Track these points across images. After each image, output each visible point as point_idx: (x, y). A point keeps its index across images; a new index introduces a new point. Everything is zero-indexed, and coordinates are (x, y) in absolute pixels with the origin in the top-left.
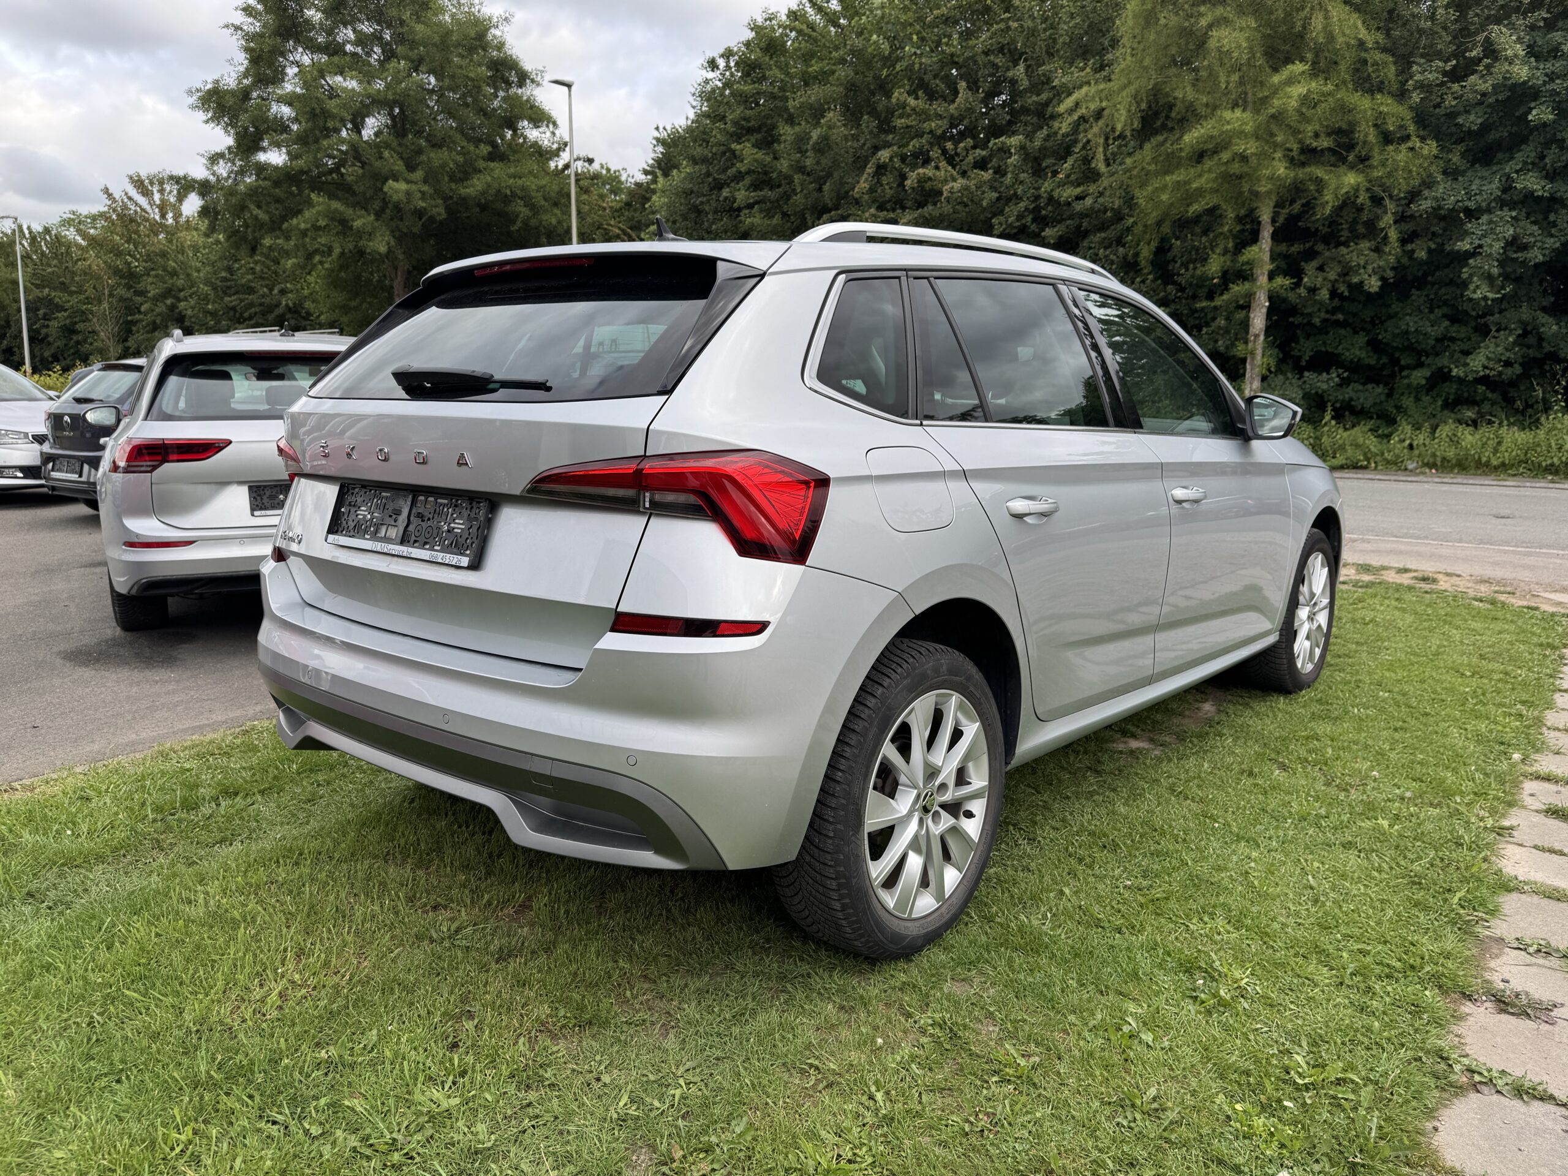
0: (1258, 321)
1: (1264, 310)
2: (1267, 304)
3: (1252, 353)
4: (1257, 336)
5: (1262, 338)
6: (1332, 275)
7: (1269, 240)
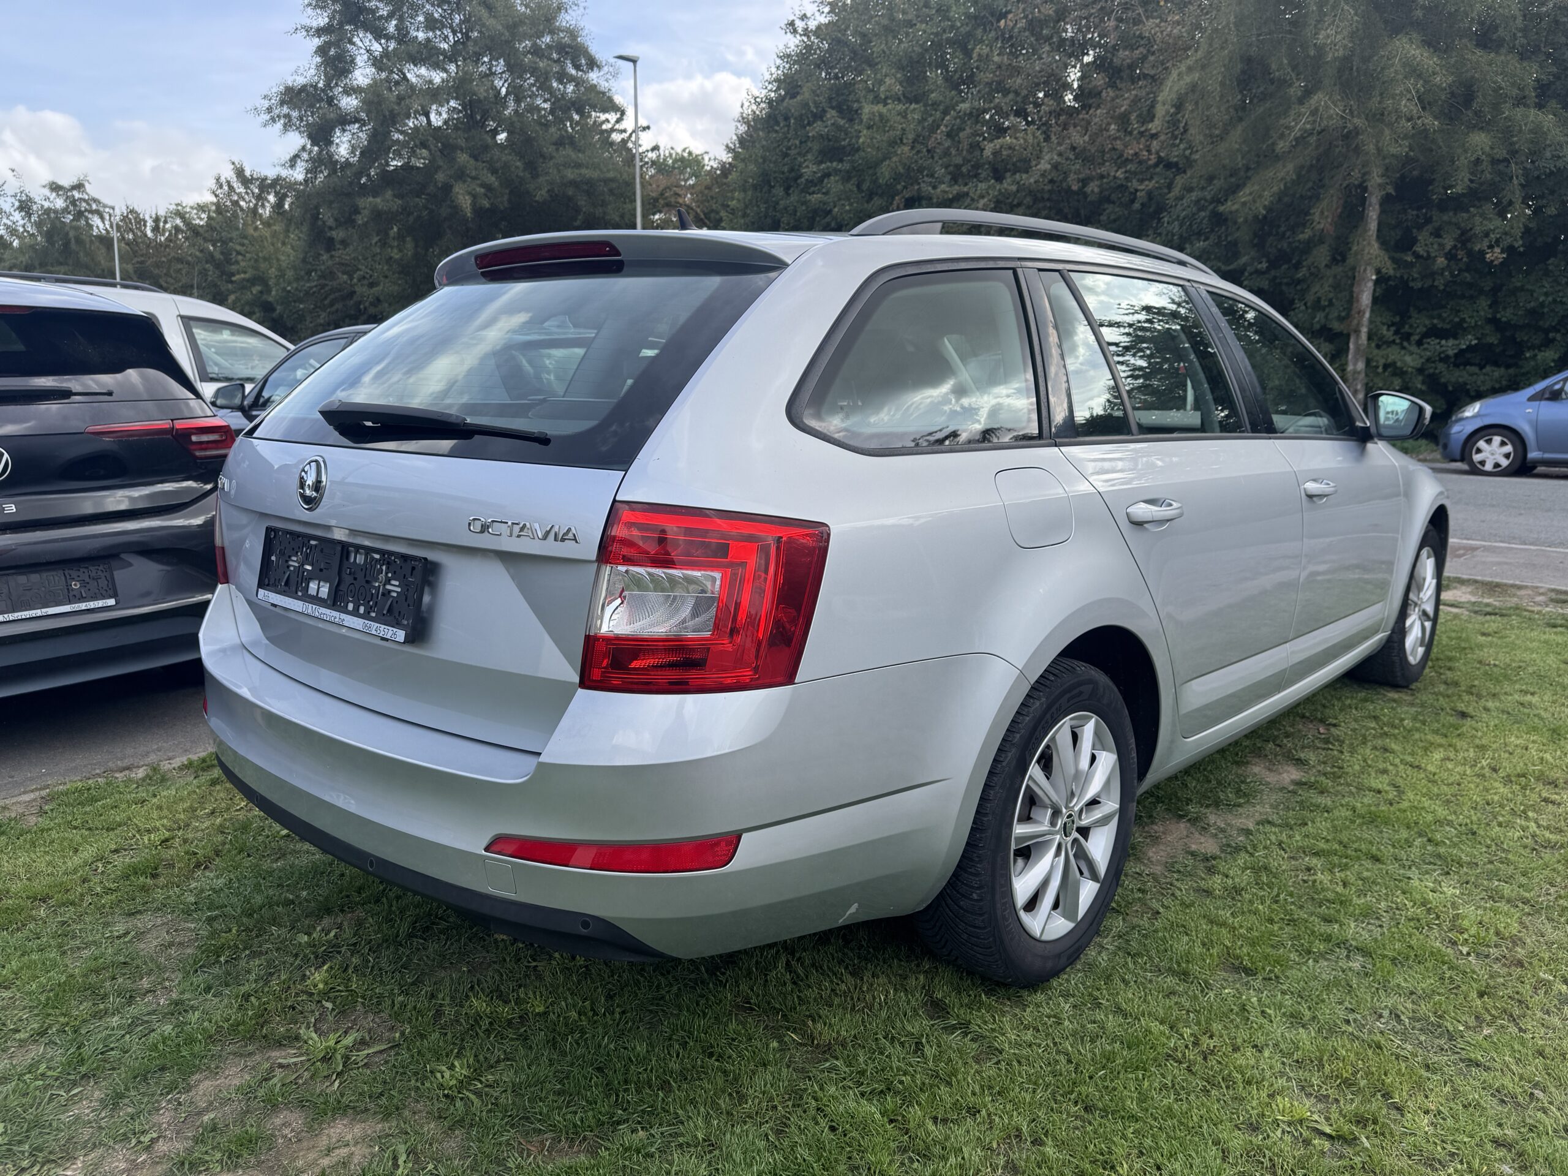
0: (1365, 298)
1: (1370, 285)
2: (1374, 277)
3: (1357, 331)
4: (1364, 312)
5: (1367, 315)
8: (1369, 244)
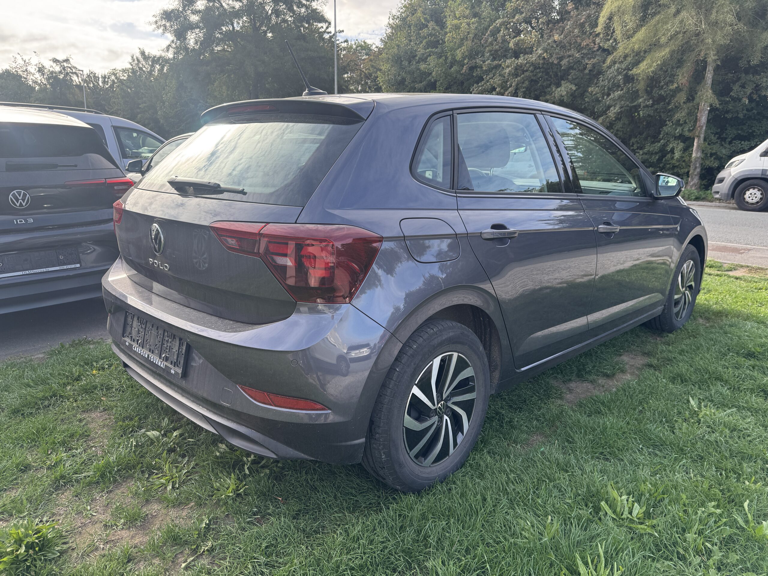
0: (703, 119)
1: (707, 112)
2: (709, 109)
3: (699, 137)
4: (702, 127)
5: (704, 128)
6: (749, 91)
7: (712, 72)
8: (707, 91)
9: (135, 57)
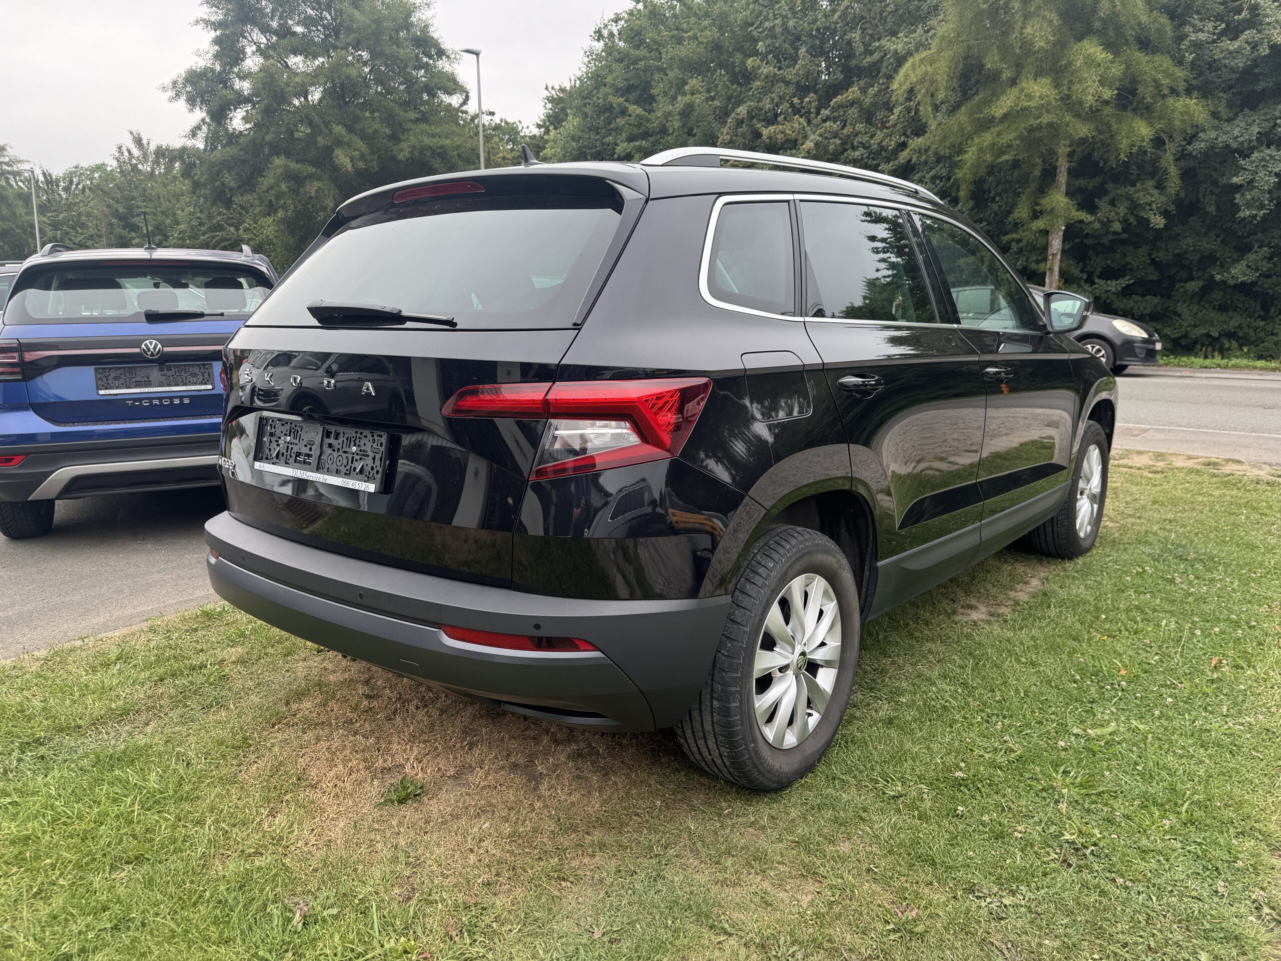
0: (1057, 243)
1: (1061, 234)
2: (1064, 229)
4: (1055, 255)
5: (1059, 257)
9: (124, 149)
